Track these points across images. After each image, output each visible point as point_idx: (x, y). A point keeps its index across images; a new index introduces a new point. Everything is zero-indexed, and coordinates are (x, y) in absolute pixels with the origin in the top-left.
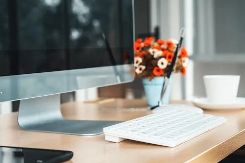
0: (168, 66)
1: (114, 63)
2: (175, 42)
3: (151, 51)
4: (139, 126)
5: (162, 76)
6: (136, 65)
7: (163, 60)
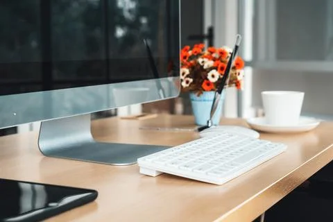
0: (219, 79)
1: (156, 75)
2: (229, 50)
3: (200, 60)
4: (180, 157)
5: (212, 90)
6: (182, 77)
7: (214, 72)
